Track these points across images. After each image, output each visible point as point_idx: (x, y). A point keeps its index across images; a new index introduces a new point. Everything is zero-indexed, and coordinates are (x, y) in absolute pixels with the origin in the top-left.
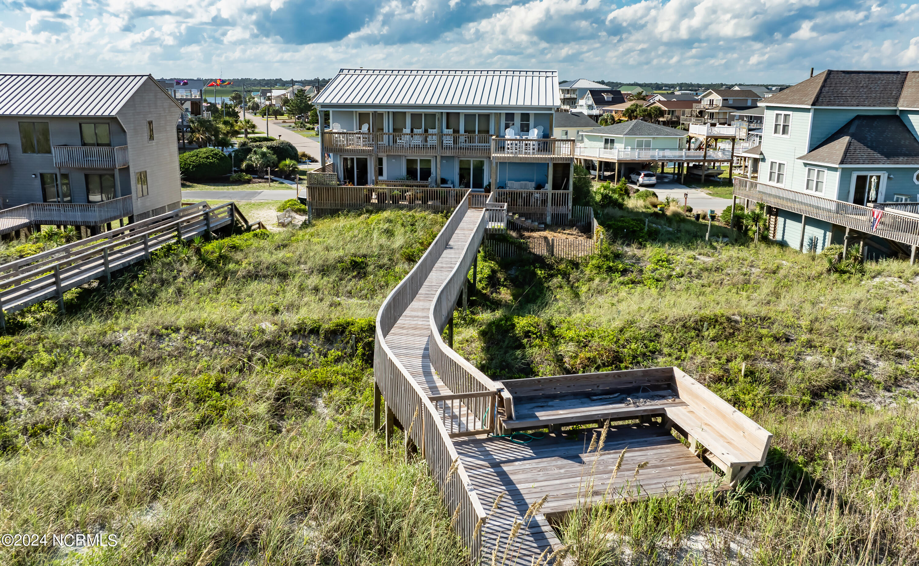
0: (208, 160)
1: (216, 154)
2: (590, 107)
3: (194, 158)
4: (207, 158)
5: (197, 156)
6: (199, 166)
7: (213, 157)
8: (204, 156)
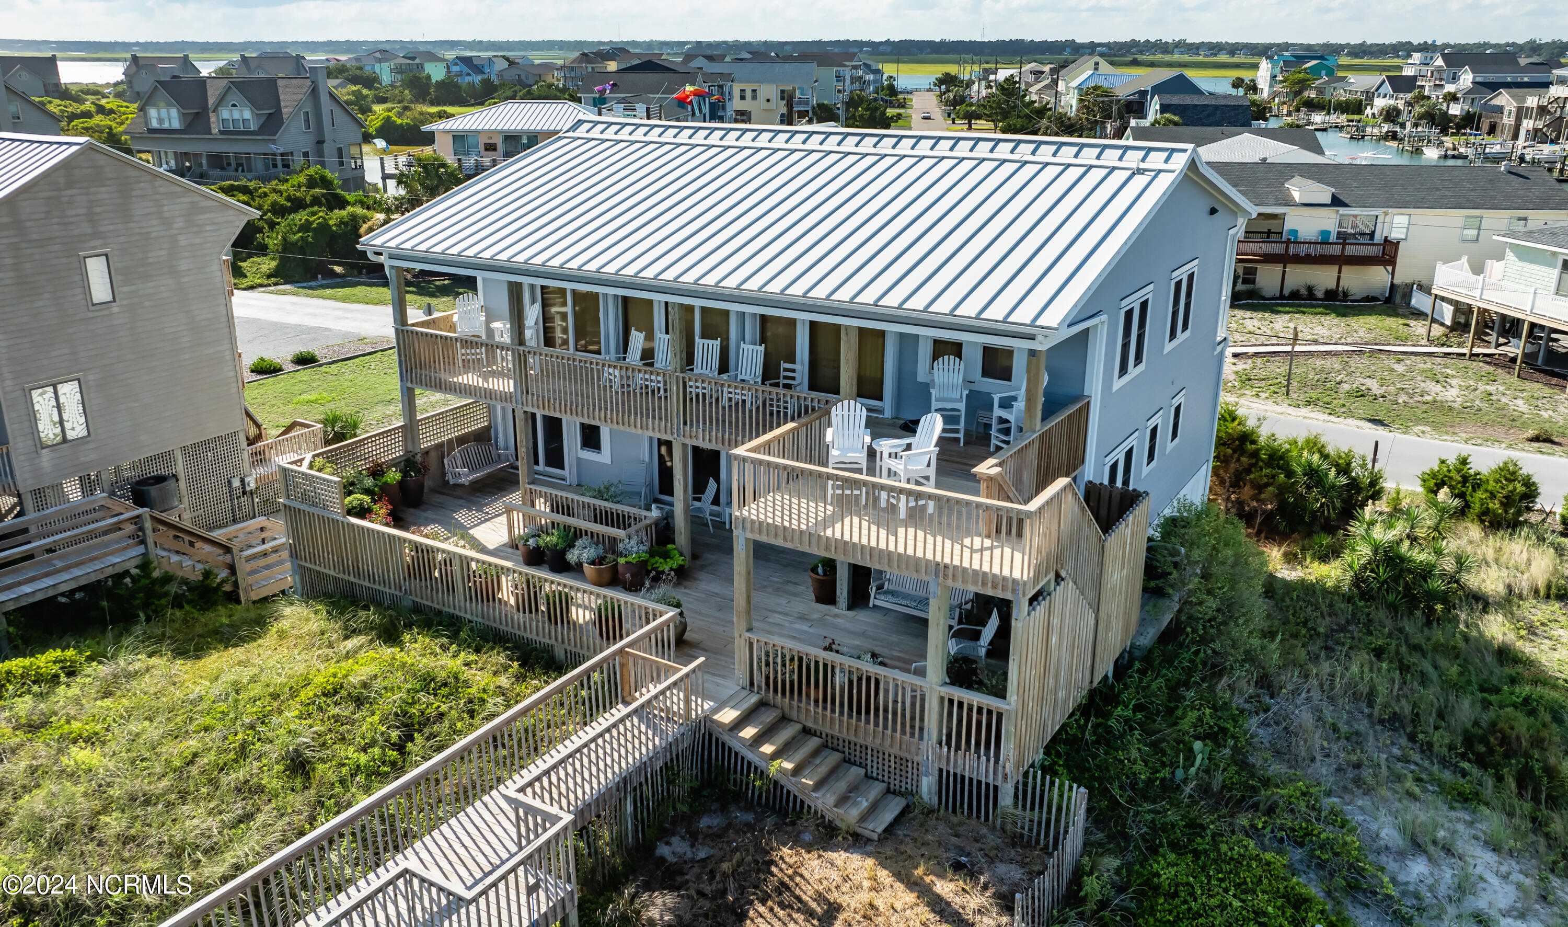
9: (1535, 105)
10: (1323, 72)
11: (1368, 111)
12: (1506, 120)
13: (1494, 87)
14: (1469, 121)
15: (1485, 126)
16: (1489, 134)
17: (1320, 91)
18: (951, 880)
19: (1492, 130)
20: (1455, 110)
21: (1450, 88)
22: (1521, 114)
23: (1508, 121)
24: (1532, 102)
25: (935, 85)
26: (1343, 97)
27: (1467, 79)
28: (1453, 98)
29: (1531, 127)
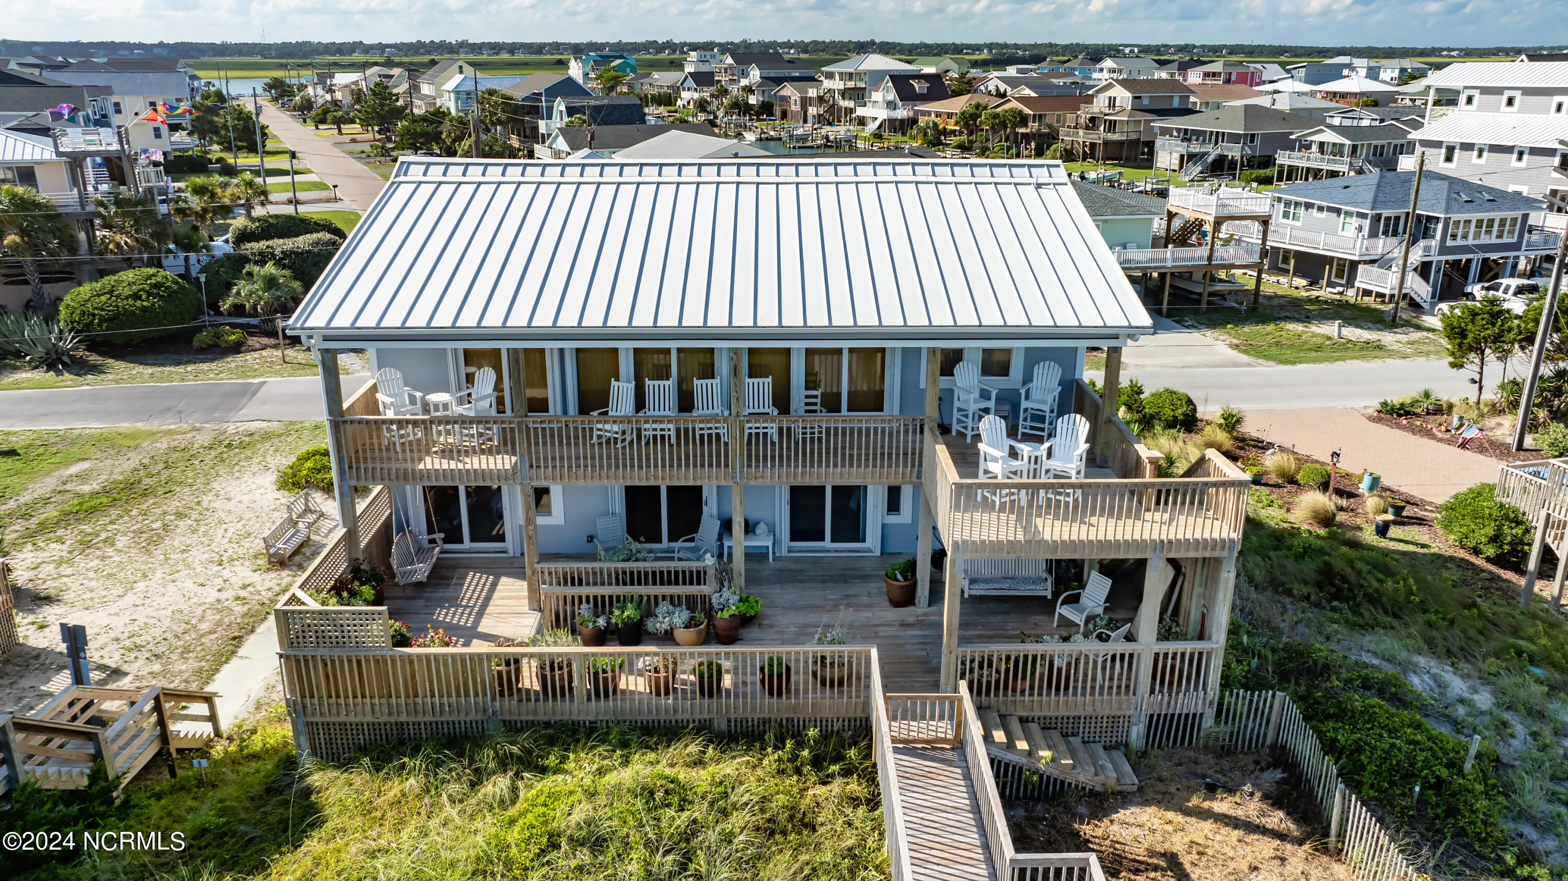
0: (138, 303)
1: (157, 286)
2: (891, 105)
3: (103, 298)
4: (136, 296)
5: (111, 292)
6: (116, 319)
7: (149, 294)
8: (127, 292)
9: (815, 95)
10: (628, 70)
11: (679, 103)
12: (793, 108)
13: (779, 81)
14: (766, 109)
15: (778, 112)
16: (782, 119)
17: (630, 86)
18: (1222, 800)
19: (784, 115)
20: (753, 100)
21: (744, 82)
22: (805, 102)
23: (795, 108)
24: (812, 93)
25: (265, 90)
26: (654, 91)
27: (755, 74)
28: (749, 90)
29: (815, 113)
